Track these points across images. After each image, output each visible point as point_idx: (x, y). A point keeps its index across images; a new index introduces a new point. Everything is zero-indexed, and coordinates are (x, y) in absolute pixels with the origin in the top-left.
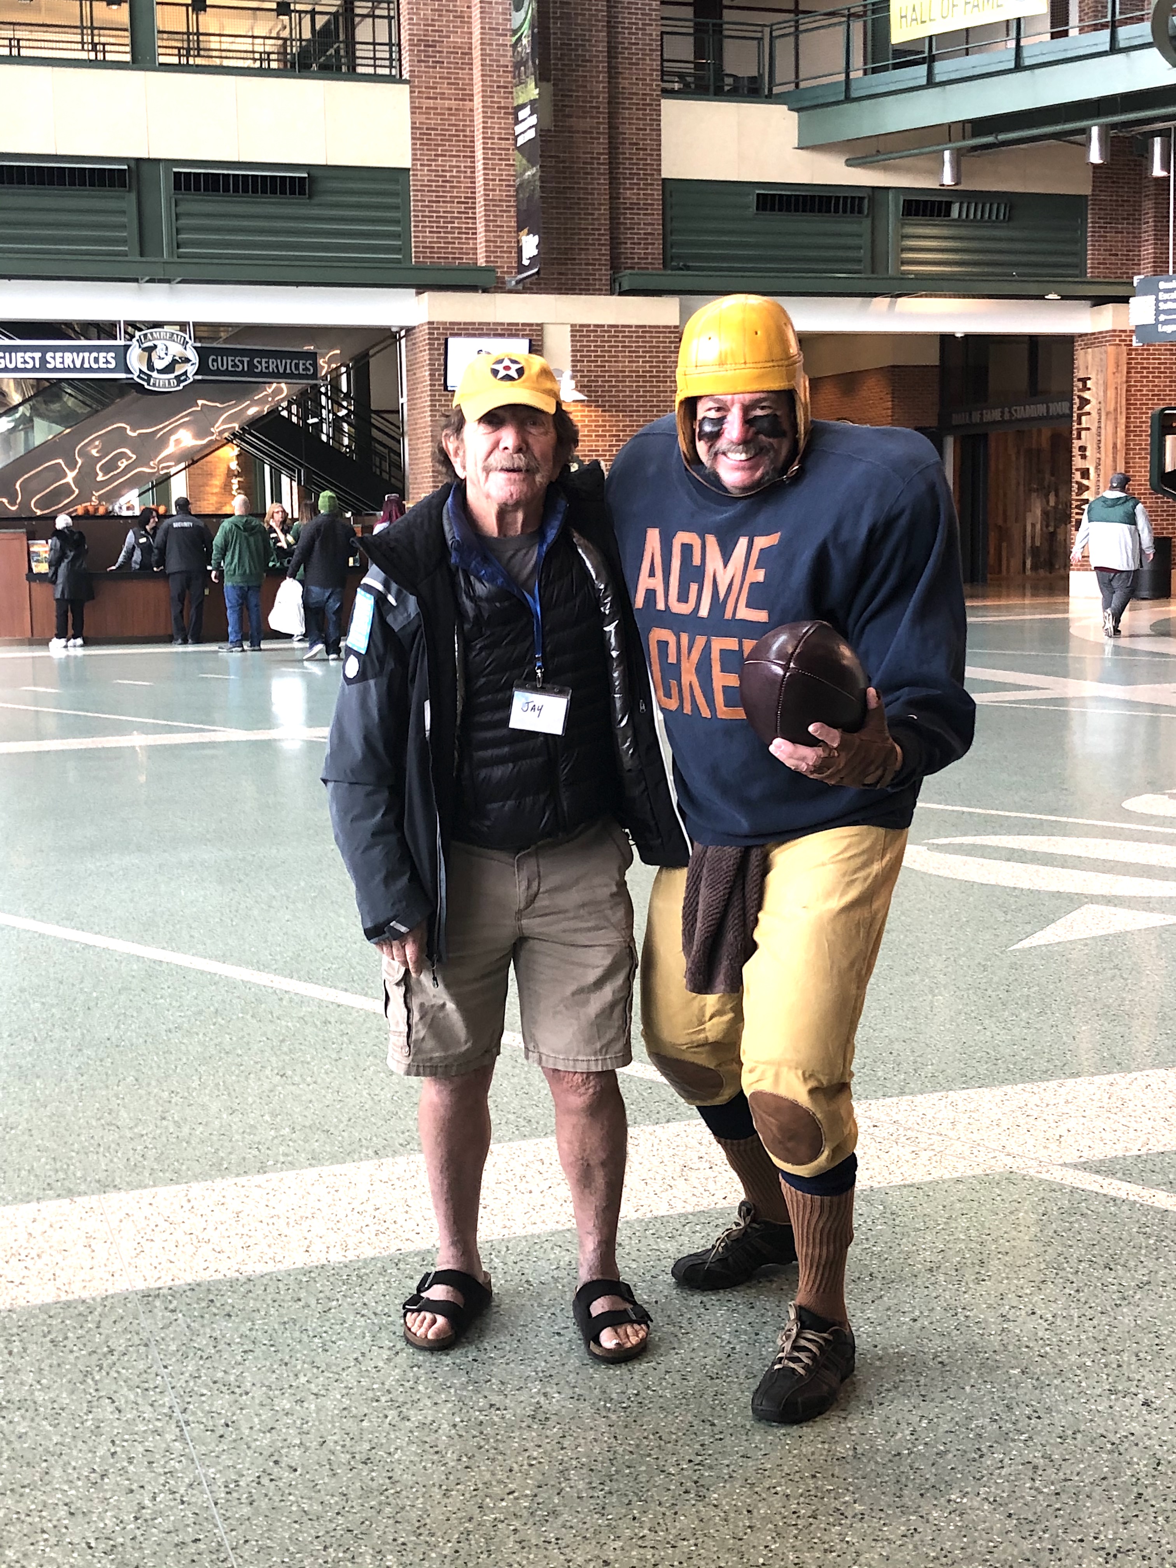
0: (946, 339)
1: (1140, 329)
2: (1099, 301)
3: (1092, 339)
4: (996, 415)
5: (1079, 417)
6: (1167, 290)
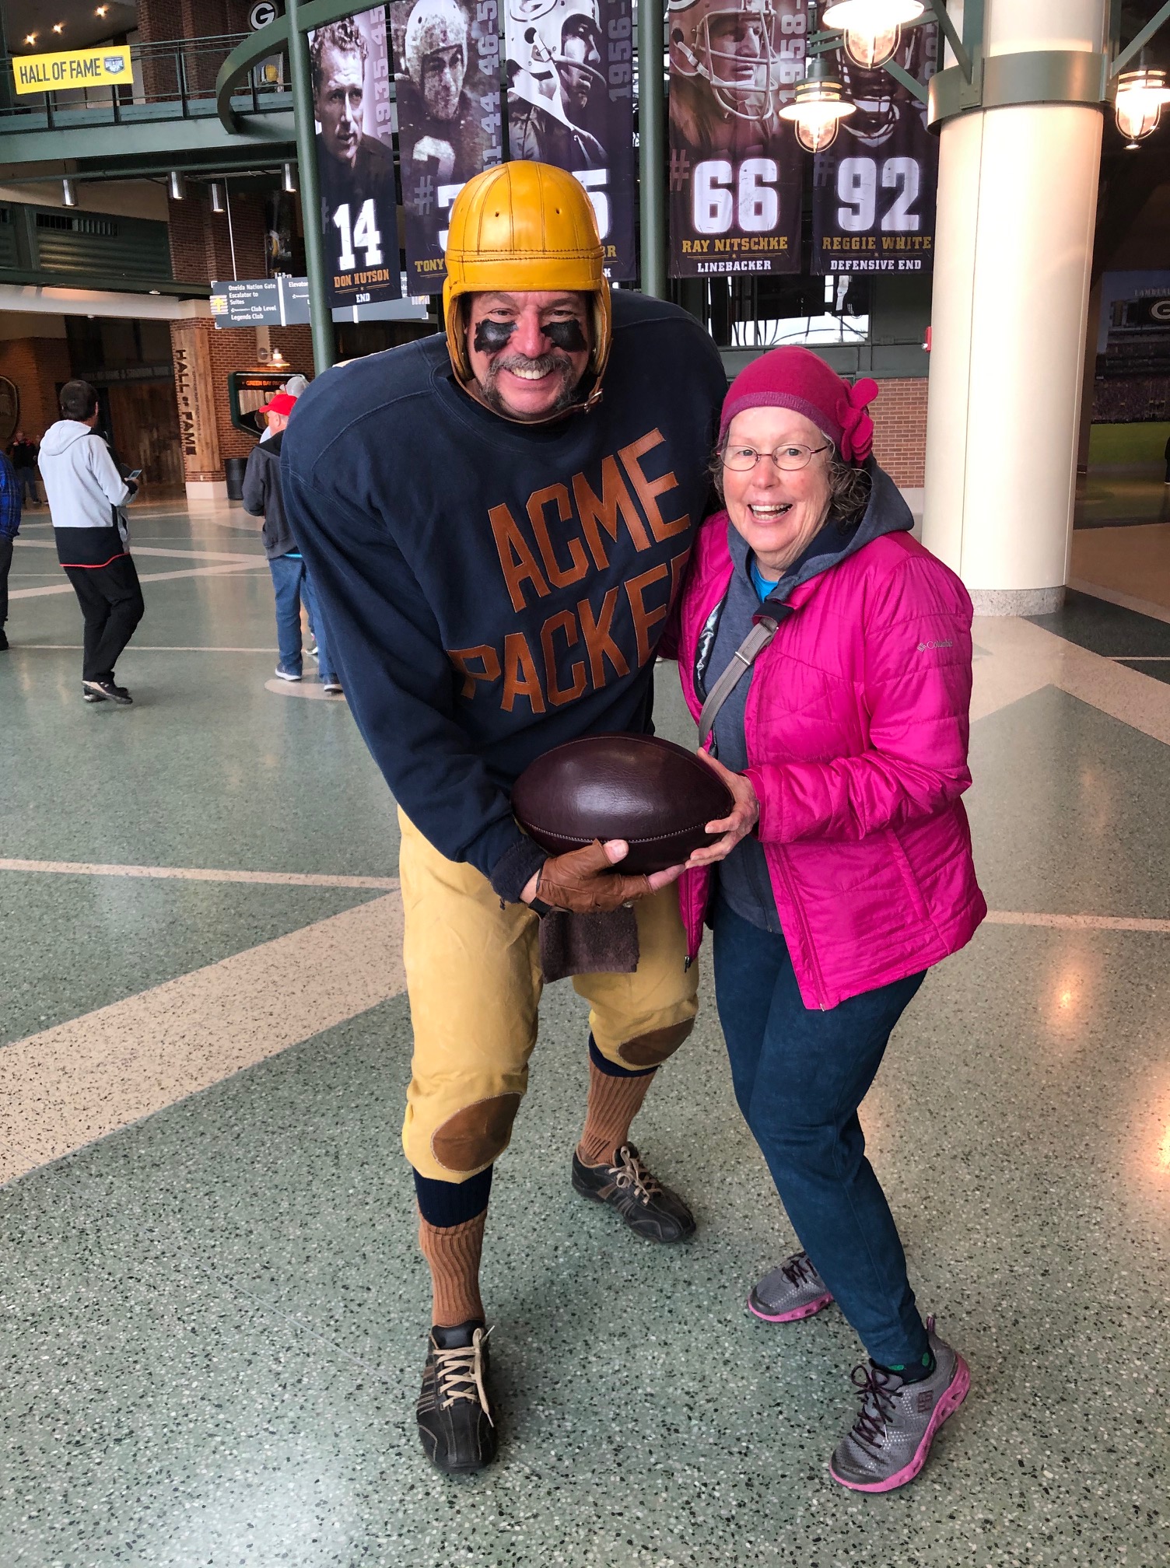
0: (70, 320)
1: (219, 318)
2: (184, 297)
3: (182, 324)
4: (115, 375)
5: (180, 377)
6: (234, 292)
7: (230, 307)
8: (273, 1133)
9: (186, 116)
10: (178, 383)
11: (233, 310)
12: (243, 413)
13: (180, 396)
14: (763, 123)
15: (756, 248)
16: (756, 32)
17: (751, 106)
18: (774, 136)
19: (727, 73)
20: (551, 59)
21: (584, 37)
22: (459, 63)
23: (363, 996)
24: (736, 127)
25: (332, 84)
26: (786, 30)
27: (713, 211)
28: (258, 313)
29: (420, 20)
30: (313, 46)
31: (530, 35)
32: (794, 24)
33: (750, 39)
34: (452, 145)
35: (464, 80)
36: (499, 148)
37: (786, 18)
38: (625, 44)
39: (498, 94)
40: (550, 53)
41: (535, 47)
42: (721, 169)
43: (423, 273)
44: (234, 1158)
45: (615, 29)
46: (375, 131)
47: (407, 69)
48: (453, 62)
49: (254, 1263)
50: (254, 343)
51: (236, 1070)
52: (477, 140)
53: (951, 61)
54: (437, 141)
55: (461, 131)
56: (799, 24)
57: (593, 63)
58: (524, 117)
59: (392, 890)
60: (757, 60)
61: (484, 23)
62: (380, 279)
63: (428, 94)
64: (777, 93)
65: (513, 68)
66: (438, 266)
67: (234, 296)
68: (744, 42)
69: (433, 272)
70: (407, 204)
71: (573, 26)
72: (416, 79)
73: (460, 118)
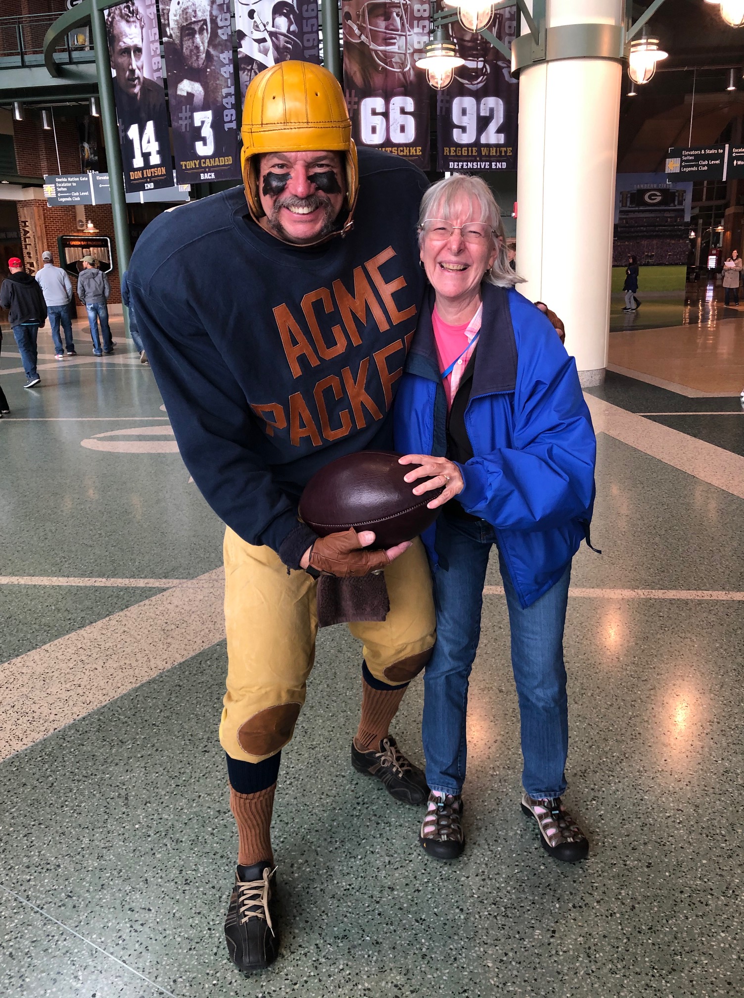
1: (50, 199)
2: (26, 186)
3: (26, 203)
5: (25, 239)
6: (59, 182)
7: (57, 192)
8: (79, 781)
9: (24, 66)
10: (23, 243)
11: (59, 195)
12: (68, 263)
13: (25, 251)
14: (404, 74)
15: (402, 153)
16: (398, 15)
17: (396, 63)
18: (411, 82)
19: (380, 41)
20: (266, 29)
21: (287, 16)
22: (205, 31)
23: (147, 670)
24: (386, 76)
25: (121, 44)
26: (417, 14)
27: (374, 130)
28: (76, 197)
29: (179, 3)
30: (108, 19)
31: (251, 14)
32: (422, 11)
33: (394, 20)
34: (202, 85)
35: (208, 42)
36: (233, 88)
37: (417, 7)
38: (314, 21)
39: (231, 52)
40: (265, 26)
41: (255, 22)
42: (378, 103)
43: (186, 169)
44: (48, 804)
45: (307, 11)
46: (153, 76)
47: (171, 35)
48: (201, 31)
49: (60, 893)
50: (75, 217)
51: (52, 731)
52: (218, 82)
53: (525, 30)
54: (192, 83)
55: (207, 76)
56: (425, 11)
57: (293, 33)
58: (249, 68)
59: (168, 588)
60: (399, 33)
61: (221, 6)
62: (160, 174)
63: (186, 51)
64: (412, 54)
65: (241, 35)
66: (195, 165)
67: (60, 185)
68: (390, 22)
69: (193, 169)
70: (174, 124)
71: (278, 10)
72: (177, 42)
73: (207, 67)
